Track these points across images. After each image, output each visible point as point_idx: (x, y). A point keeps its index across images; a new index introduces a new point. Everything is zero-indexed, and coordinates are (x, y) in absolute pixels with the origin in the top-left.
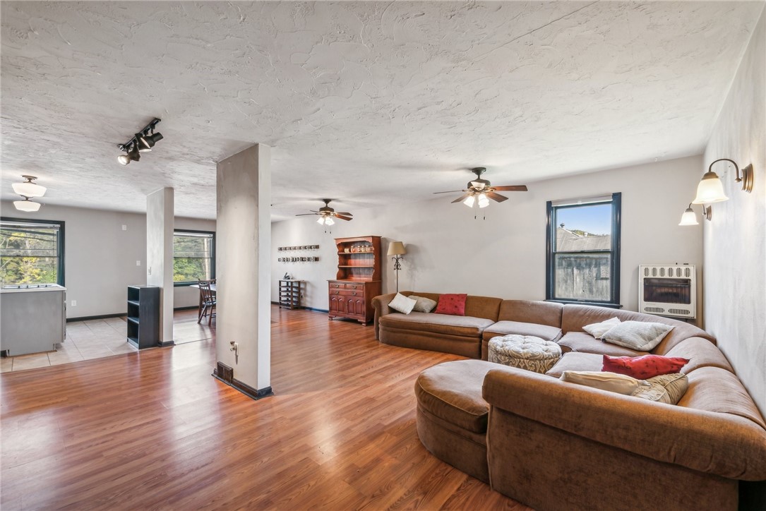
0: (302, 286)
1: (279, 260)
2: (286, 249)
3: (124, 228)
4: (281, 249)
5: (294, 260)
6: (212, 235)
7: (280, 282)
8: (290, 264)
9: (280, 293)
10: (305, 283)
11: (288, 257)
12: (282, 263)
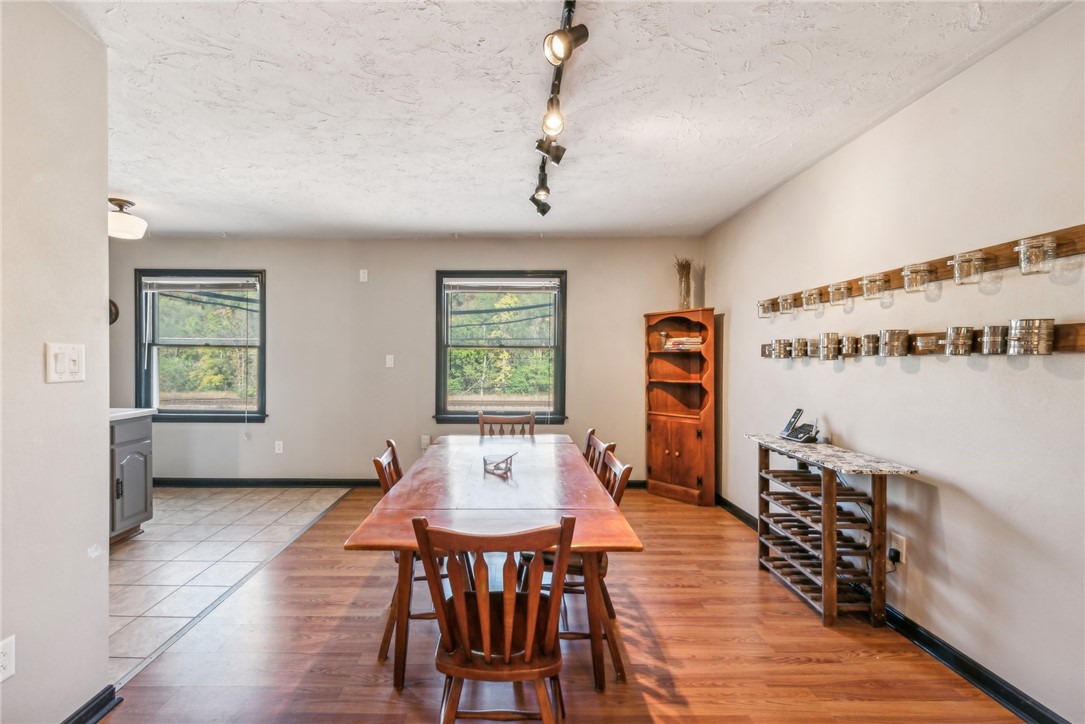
0: (896, 496)
1: (765, 352)
2: (797, 301)
3: (363, 275)
4: (774, 305)
5: (842, 349)
6: (556, 282)
7: (765, 452)
8: (822, 369)
9: (764, 484)
10: (926, 488)
11: (809, 336)
12: (778, 365)
